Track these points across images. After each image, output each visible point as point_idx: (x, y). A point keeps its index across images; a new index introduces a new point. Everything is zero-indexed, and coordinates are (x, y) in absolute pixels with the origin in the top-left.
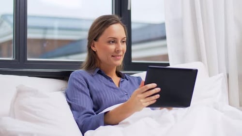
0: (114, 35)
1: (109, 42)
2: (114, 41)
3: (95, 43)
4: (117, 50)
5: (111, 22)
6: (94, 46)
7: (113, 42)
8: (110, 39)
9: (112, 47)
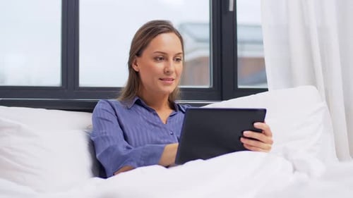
0: (163, 49)
1: (156, 59)
2: (163, 57)
3: (138, 59)
4: (166, 69)
5: (160, 30)
6: (136, 64)
7: (161, 59)
8: (158, 54)
9: (160, 66)
